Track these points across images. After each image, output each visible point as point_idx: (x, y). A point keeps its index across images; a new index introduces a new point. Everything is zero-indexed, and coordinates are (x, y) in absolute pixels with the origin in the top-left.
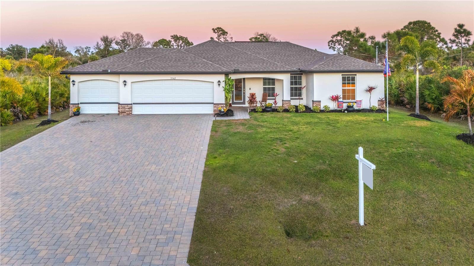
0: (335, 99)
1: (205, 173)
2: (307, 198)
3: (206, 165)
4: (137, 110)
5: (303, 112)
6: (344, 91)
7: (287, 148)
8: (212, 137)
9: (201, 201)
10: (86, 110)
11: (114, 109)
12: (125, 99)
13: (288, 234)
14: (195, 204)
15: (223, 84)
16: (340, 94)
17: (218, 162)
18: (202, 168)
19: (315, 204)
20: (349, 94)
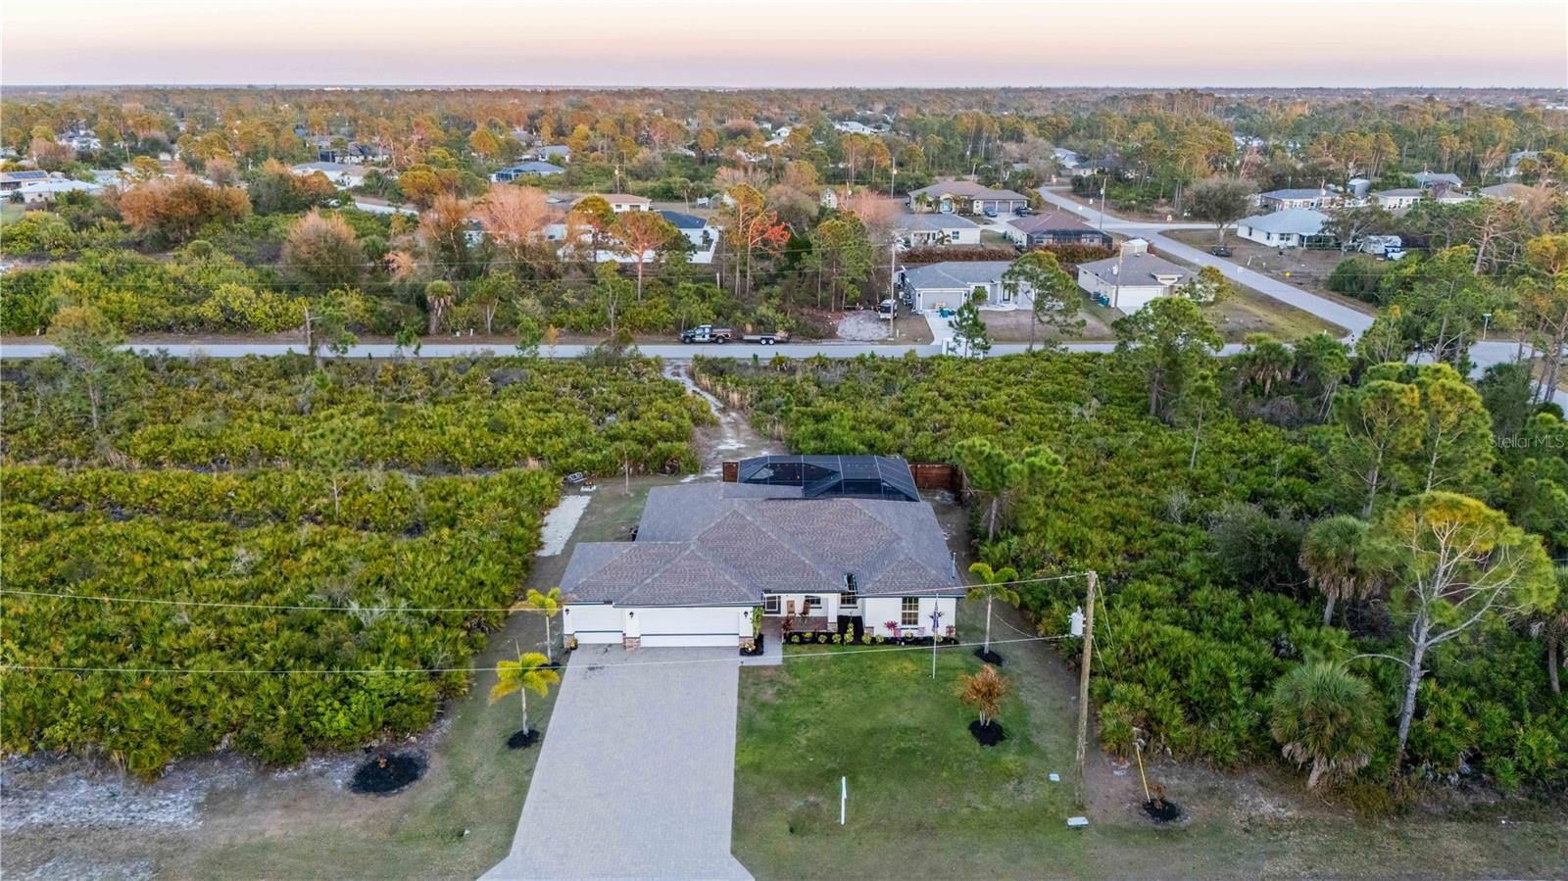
0: (891, 625)
1: (736, 773)
2: (812, 798)
3: (737, 762)
4: (646, 642)
5: (851, 643)
6: (904, 615)
7: (809, 740)
8: (739, 709)
9: (735, 804)
10: (583, 639)
11: (618, 639)
12: (632, 631)
13: (792, 831)
14: (731, 809)
15: (750, 615)
16: (898, 620)
17: (748, 758)
18: (732, 766)
19: (816, 805)
20: (910, 619)
